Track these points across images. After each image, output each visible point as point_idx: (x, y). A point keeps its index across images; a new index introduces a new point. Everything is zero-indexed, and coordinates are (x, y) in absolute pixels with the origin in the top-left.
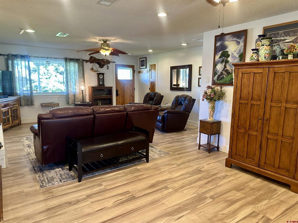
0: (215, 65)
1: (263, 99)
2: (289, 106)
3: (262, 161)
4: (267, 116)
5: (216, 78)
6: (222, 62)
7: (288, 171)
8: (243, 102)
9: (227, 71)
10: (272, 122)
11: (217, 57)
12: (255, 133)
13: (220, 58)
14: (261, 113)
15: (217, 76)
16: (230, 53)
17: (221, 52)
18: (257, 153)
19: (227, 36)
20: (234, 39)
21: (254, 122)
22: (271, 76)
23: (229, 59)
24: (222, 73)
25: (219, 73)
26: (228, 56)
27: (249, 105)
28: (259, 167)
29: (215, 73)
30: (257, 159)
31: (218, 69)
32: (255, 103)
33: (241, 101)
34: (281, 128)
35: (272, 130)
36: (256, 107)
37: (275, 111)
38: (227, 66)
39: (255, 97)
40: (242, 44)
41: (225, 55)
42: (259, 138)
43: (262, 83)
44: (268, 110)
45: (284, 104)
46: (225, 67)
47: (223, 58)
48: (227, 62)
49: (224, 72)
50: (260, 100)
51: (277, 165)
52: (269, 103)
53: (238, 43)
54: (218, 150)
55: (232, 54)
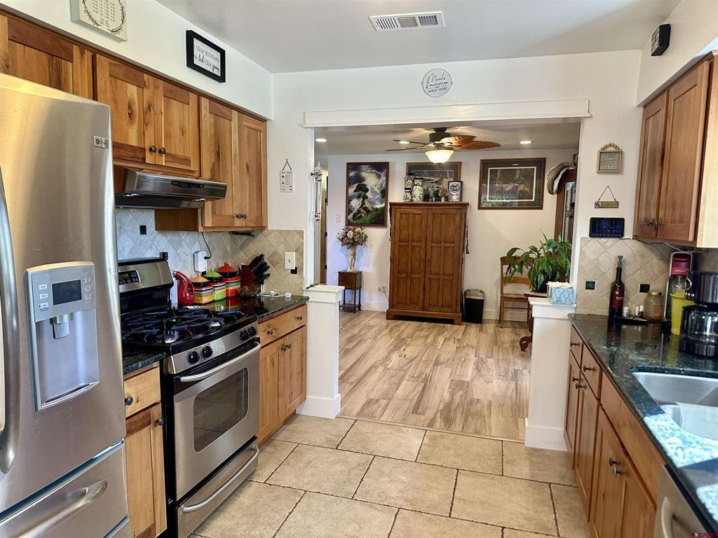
0: (349, 200)
1: (423, 241)
2: (447, 245)
3: (427, 303)
4: (429, 257)
5: (350, 217)
6: (359, 197)
7: (450, 307)
8: (403, 244)
9: (366, 209)
10: (433, 262)
11: (351, 191)
12: (417, 276)
13: (355, 191)
14: (423, 253)
15: (352, 214)
16: (369, 187)
17: (356, 185)
18: (421, 297)
19: (364, 166)
20: (374, 171)
21: (416, 264)
22: (431, 216)
23: (368, 194)
24: (359, 211)
25: (355, 211)
26: (367, 190)
27: (410, 247)
28: (423, 310)
29: (349, 211)
30: (421, 302)
31: (354, 206)
32: (416, 244)
33: (400, 244)
34: (442, 267)
35: (434, 270)
36: (417, 248)
37: (435, 252)
38: (366, 202)
39: (415, 238)
40: (384, 178)
41: (362, 189)
42: (423, 280)
43: (421, 224)
44: (429, 251)
45: (443, 244)
46: (363, 203)
47: (360, 192)
48: (365, 197)
49: (362, 210)
50: (421, 242)
51: (440, 305)
52: (429, 243)
53: (379, 177)
54: (360, 309)
55: (372, 189)
